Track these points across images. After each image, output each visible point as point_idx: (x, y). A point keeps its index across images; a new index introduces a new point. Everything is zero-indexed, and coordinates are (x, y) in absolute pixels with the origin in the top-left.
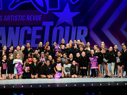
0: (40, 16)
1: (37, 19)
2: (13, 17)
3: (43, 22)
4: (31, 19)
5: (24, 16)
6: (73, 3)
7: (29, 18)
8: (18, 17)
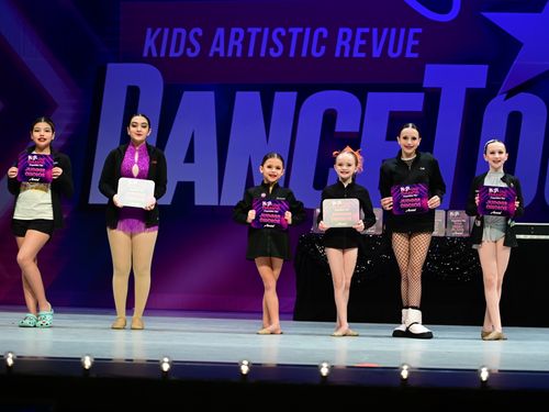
0: (412, 31)
1: (395, 50)
2: (259, 37)
3: (429, 68)
4: (361, 49)
5: (321, 34)
7: (348, 43)
8: (289, 35)
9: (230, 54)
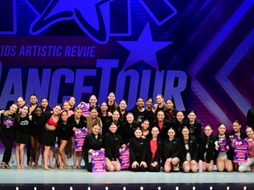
0: (92, 47)
1: (86, 54)
2: (37, 49)
3: (98, 60)
4: (74, 54)
5: (60, 48)
6: (159, 24)
7: (69, 51)
8: (48, 49)
9: (27, 55)
